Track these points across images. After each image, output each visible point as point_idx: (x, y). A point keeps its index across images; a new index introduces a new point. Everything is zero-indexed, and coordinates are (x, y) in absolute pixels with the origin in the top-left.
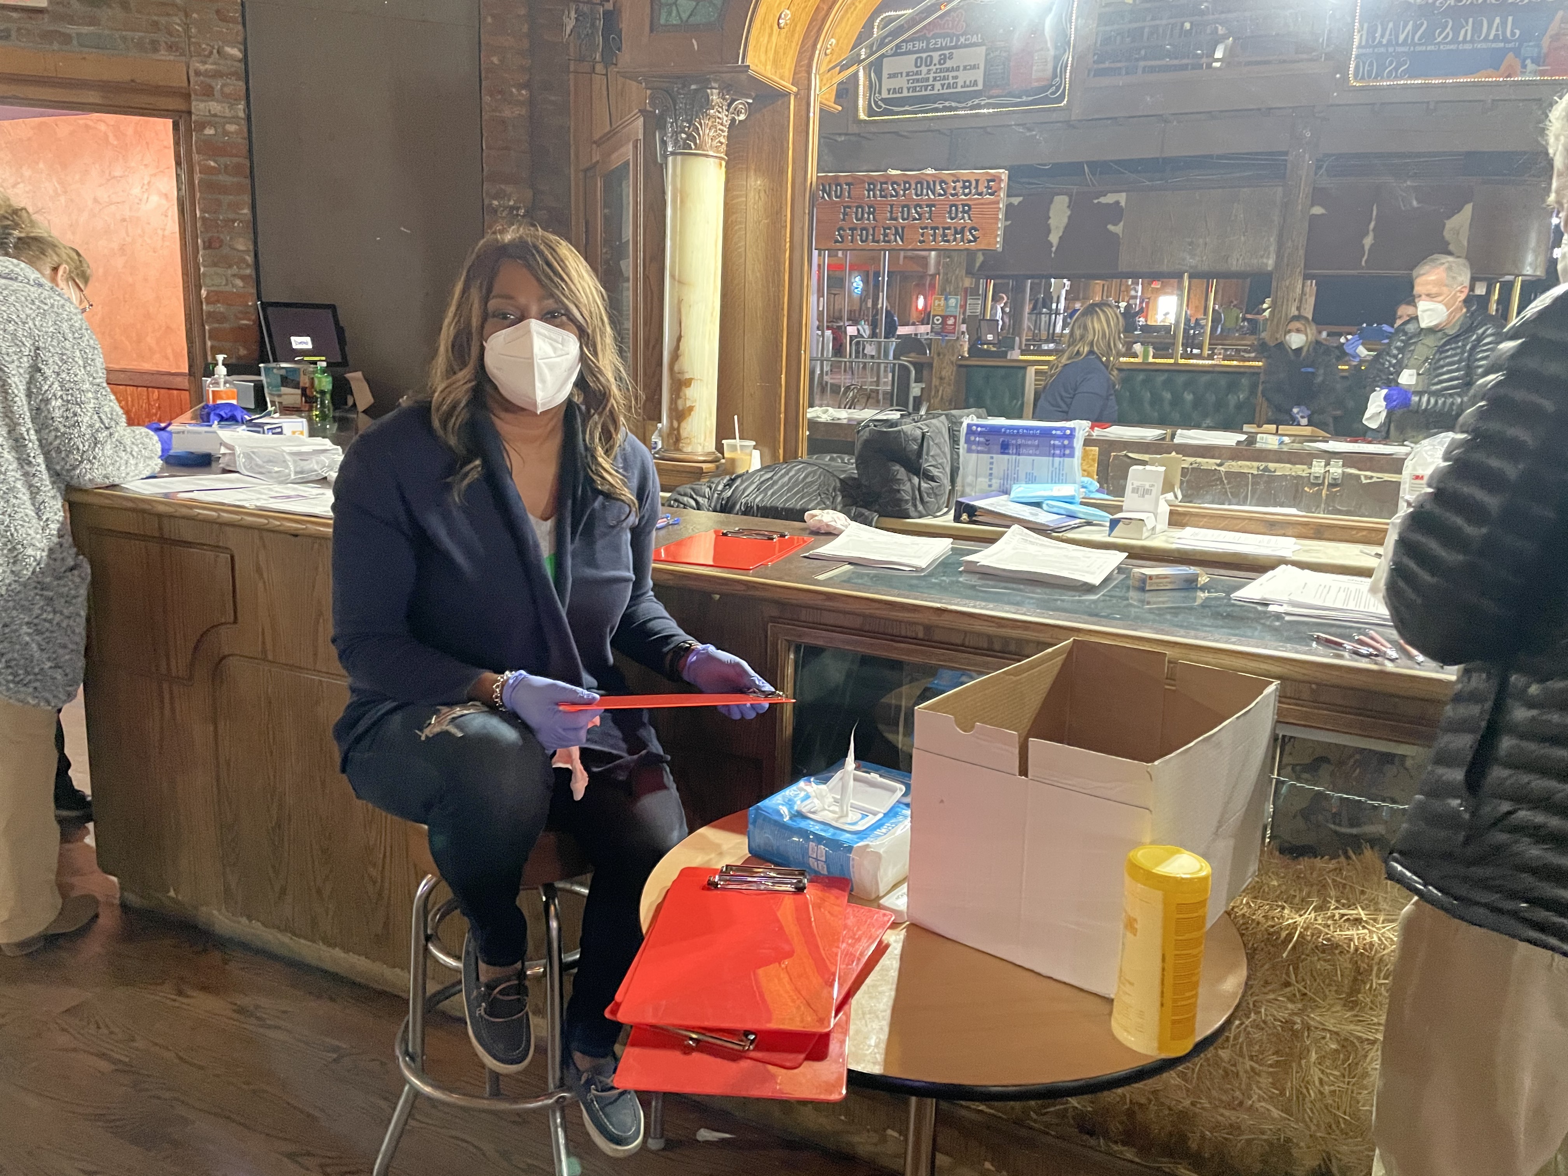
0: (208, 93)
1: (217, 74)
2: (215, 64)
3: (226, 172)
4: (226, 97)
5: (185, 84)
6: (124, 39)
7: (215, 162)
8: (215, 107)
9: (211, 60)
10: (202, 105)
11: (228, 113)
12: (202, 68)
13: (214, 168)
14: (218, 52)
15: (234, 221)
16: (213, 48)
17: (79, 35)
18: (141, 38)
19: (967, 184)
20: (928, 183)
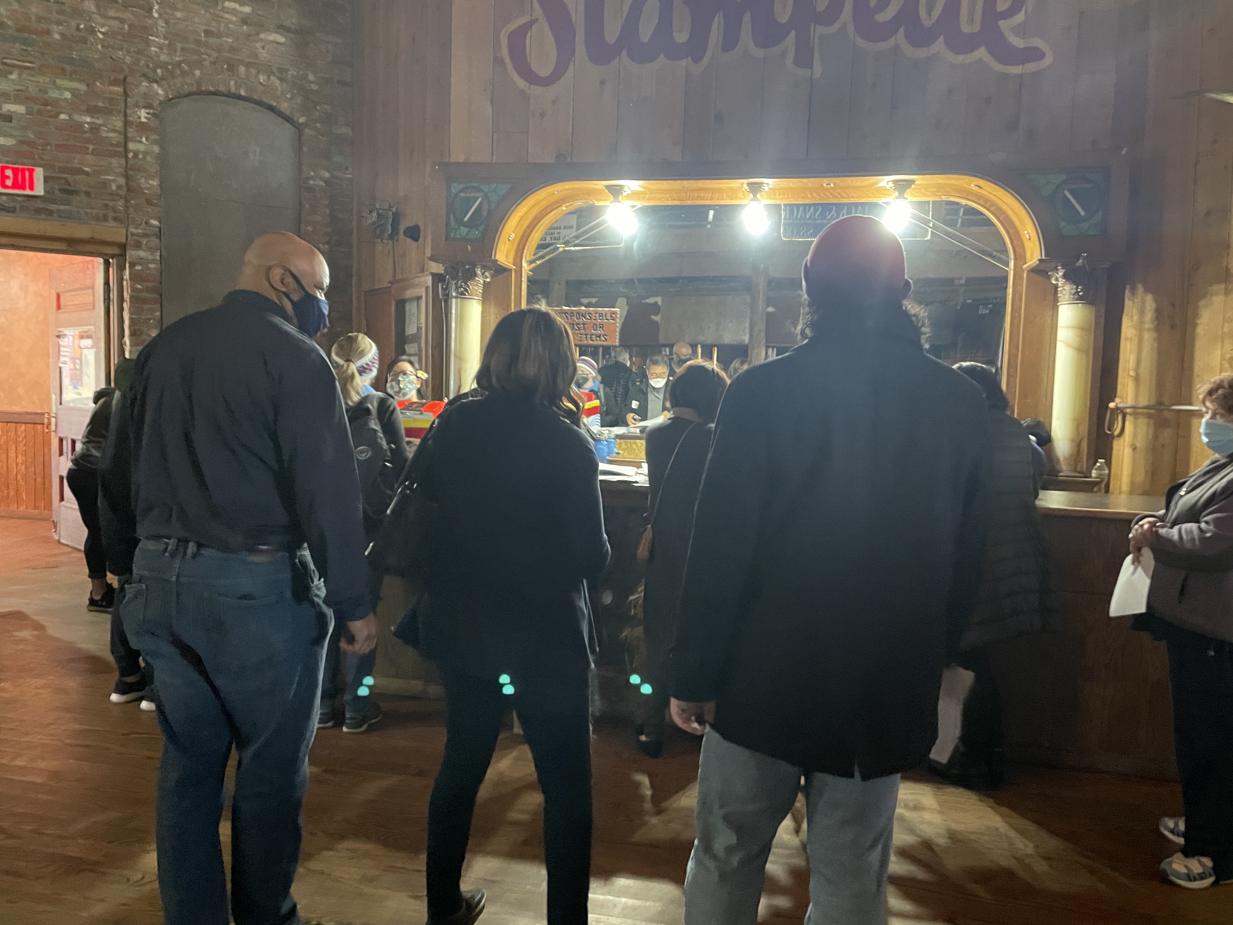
0: (138, 246)
1: (145, 235)
2: (142, 229)
3: (147, 291)
4: (149, 249)
5: (124, 241)
6: (87, 214)
7: (140, 285)
8: (142, 254)
9: (142, 227)
10: (134, 253)
11: (150, 257)
12: (135, 231)
13: (140, 289)
14: (146, 223)
15: (150, 319)
16: (143, 220)
17: (59, 210)
18: (97, 213)
19: (601, 315)
20: (582, 314)
